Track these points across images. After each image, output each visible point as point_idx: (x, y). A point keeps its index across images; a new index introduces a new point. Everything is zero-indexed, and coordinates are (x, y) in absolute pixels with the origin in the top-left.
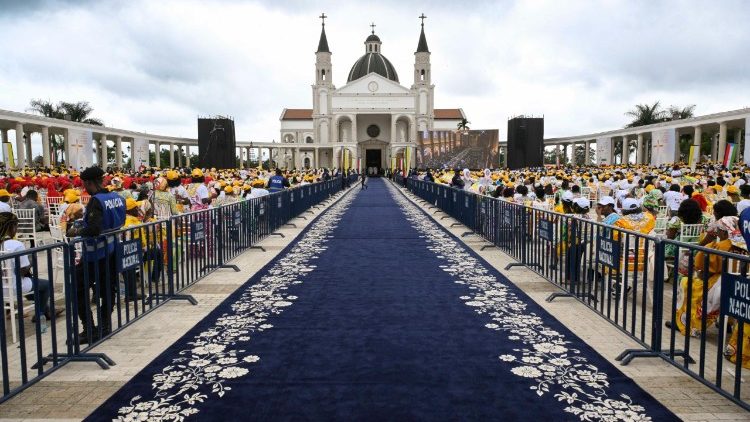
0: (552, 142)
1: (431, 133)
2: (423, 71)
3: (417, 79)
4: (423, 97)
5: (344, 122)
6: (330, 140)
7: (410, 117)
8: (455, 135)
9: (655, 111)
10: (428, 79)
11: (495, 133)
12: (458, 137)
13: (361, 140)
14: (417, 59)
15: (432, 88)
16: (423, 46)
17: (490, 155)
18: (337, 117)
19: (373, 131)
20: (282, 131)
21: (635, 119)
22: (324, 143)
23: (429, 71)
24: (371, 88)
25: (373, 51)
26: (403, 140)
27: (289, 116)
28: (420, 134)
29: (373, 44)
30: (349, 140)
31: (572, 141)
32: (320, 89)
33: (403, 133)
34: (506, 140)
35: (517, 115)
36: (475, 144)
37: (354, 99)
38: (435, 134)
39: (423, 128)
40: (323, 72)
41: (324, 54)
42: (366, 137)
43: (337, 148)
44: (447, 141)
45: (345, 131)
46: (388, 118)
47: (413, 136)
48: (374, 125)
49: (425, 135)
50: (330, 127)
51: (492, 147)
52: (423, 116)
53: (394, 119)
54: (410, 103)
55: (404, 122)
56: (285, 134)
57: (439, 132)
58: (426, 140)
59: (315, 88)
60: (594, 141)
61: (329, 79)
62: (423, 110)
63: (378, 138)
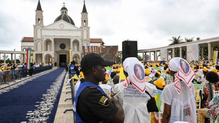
0: (141, 51)
1: (88, 47)
2: (85, 21)
3: (82, 24)
4: (85, 32)
5: (48, 42)
6: (42, 50)
7: (79, 40)
8: (99, 48)
9: (179, 39)
10: (87, 24)
11: (116, 47)
12: (101, 49)
13: (57, 50)
14: (82, 16)
15: (89, 28)
16: (85, 10)
17: (115, 57)
18: (45, 39)
19: (63, 46)
20: (22, 47)
21: (172, 42)
22: (39, 52)
23: (87, 21)
24: (61, 27)
25: (64, 14)
26: (76, 50)
27: (26, 40)
28: (83, 47)
29: (64, 11)
30: (51, 50)
31: (149, 51)
32: (37, 27)
33: (76, 47)
34: (122, 50)
35: (126, 40)
36: (108, 52)
37: (53, 31)
38: (90, 48)
39: (85, 45)
40: (39, 19)
41: (40, 11)
42: (60, 49)
43: (45, 53)
44: (96, 50)
45: (48, 46)
46: (69, 40)
47: (81, 48)
48: (63, 44)
49: (86, 48)
50: (42, 44)
51: (115, 53)
52: (85, 40)
53: (72, 41)
54: (79, 34)
55: (76, 42)
56: (23, 48)
57: (92, 47)
58: (86, 50)
59: (35, 26)
60: (159, 51)
61: (42, 23)
62: (85, 38)
63: (65, 49)
